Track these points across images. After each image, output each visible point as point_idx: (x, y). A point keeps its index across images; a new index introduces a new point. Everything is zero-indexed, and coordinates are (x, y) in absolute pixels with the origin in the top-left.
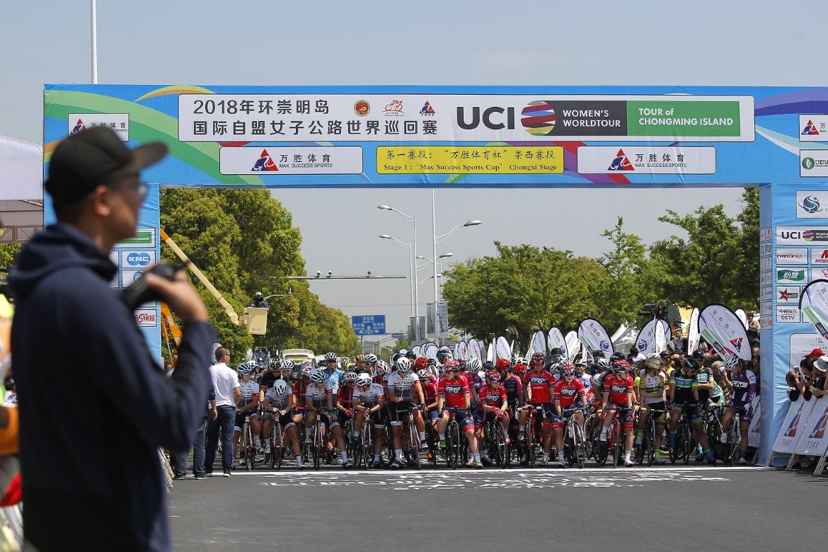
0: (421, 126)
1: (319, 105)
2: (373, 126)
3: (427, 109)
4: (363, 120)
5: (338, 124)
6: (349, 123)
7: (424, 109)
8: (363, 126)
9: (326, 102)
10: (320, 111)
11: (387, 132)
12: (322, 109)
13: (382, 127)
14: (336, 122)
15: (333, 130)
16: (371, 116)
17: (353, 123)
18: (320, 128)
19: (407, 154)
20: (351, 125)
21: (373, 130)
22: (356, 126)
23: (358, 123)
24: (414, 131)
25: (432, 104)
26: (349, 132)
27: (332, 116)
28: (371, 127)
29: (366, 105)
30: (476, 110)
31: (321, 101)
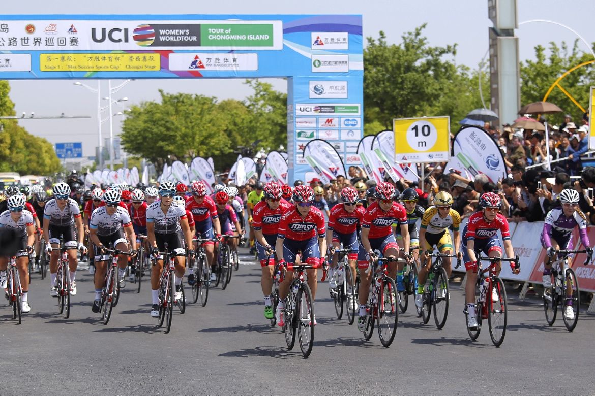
0: (68, 41)
1: (3, 27)
2: (37, 41)
3: (72, 30)
4: (31, 37)
5: (15, 39)
6: (22, 39)
7: (70, 29)
8: (31, 41)
9: (7, 25)
10: (3, 31)
11: (47, 45)
12: (4, 30)
13: (43, 41)
14: (14, 38)
15: (12, 43)
16: (36, 34)
17: (25, 39)
18: (3, 42)
19: (60, 59)
20: (23, 40)
21: (37, 43)
22: (26, 40)
23: (28, 39)
24: (64, 44)
25: (75, 27)
26: (22, 45)
27: (11, 34)
28: (36, 41)
29: (33, 27)
30: (104, 30)
31: (3, 24)
